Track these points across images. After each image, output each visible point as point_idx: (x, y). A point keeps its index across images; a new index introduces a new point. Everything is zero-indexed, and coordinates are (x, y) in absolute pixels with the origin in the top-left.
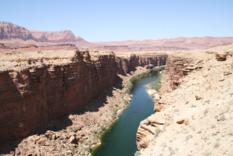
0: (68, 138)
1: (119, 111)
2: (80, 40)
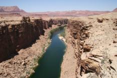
0: (21, 63)
1: (46, 48)
2: (22, 11)
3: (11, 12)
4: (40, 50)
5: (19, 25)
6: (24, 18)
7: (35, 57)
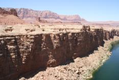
0: (75, 71)
2: (83, 20)
3: (72, 20)
4: (96, 62)
5: (78, 33)
6: (84, 27)
7: (90, 68)
